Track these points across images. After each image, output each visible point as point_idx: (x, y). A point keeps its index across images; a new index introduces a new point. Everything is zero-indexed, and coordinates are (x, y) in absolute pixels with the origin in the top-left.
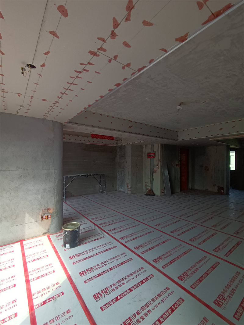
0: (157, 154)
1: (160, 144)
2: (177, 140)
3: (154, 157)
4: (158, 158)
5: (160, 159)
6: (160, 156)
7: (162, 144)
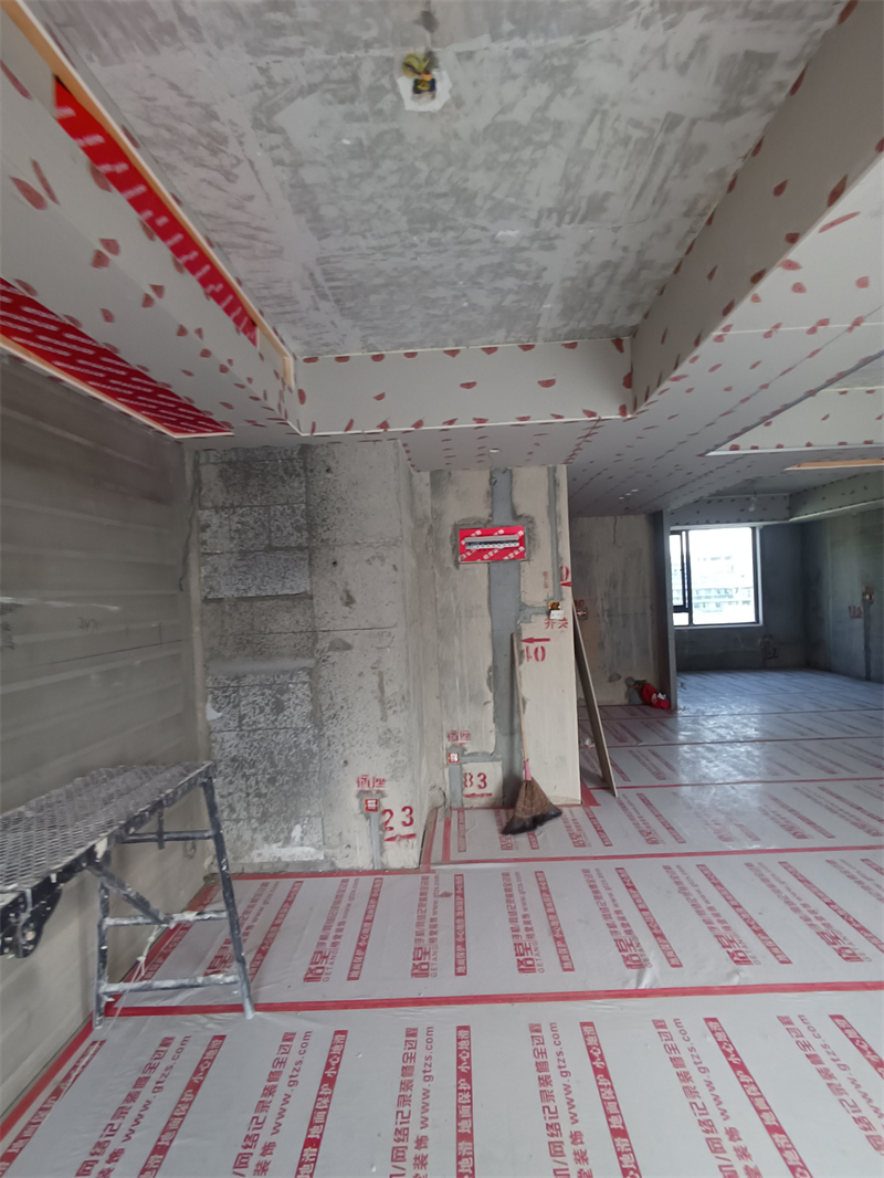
0: (543, 531)
1: (563, 471)
3: (522, 556)
4: (558, 558)
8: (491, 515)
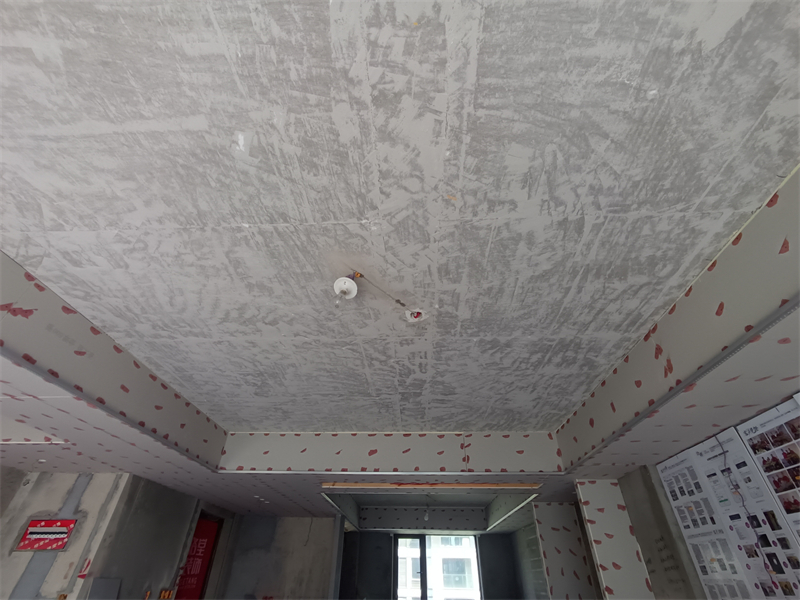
0: (88, 526)
1: (126, 477)
2: (217, 467)
3: (63, 547)
4: (87, 550)
5: (92, 557)
6: (104, 540)
7: (135, 480)
8: (60, 510)
